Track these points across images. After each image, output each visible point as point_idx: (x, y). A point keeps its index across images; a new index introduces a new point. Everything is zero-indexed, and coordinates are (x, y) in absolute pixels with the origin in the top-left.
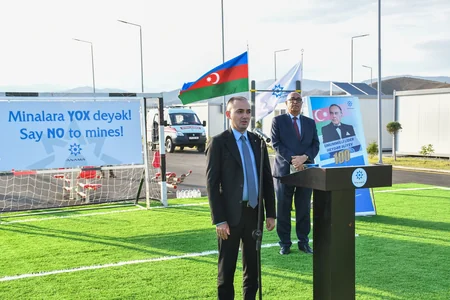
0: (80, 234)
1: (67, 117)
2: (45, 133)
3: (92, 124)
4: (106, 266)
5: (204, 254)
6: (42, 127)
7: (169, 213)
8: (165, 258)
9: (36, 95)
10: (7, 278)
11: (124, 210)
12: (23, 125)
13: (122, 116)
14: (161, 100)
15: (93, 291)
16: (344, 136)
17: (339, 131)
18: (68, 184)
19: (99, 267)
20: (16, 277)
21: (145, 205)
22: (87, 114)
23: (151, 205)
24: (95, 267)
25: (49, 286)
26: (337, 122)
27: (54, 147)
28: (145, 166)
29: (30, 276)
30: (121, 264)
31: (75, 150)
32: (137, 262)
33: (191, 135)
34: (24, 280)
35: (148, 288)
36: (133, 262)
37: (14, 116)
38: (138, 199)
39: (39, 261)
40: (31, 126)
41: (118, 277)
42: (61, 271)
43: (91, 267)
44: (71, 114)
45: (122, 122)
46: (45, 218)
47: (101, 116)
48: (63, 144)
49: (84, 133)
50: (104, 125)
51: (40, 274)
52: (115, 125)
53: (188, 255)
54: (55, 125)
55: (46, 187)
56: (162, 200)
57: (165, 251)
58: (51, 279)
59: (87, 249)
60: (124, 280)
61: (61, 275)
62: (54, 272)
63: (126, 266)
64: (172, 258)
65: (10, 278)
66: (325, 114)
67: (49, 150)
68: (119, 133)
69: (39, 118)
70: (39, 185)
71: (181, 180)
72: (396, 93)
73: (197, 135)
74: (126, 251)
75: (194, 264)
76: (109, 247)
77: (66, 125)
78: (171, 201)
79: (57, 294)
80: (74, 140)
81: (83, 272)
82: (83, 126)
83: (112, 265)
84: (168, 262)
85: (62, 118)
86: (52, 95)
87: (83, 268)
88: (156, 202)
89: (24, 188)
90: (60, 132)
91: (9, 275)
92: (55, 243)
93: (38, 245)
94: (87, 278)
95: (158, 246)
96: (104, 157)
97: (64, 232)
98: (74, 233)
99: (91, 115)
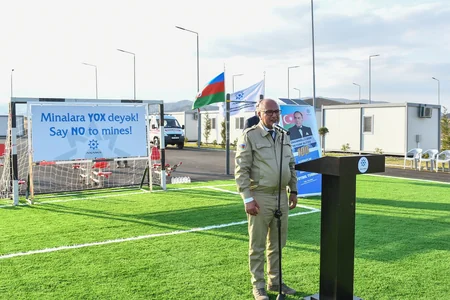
0: (100, 212)
1: (87, 118)
2: (70, 131)
3: (107, 125)
4: (128, 239)
5: (206, 228)
6: (68, 126)
7: (169, 195)
8: (176, 232)
9: (63, 100)
10: (47, 250)
11: (132, 193)
12: (52, 124)
13: (131, 118)
14: (162, 106)
15: (122, 261)
16: (305, 135)
17: (300, 131)
18: (83, 172)
19: (123, 240)
20: (55, 249)
21: (148, 189)
22: (103, 117)
23: (154, 189)
24: (118, 241)
25: (84, 257)
26: (299, 125)
27: (77, 143)
28: (149, 158)
29: (67, 248)
30: (140, 237)
31: (94, 145)
32: (153, 236)
33: (173, 135)
34: (62, 251)
35: (168, 258)
36: (149, 236)
37: (46, 117)
38: (142, 184)
39: (72, 235)
40: (59, 125)
41: (141, 249)
42: (91, 244)
43: (116, 241)
44: (91, 116)
45: (131, 123)
46: (69, 200)
47: (114, 118)
48: (84, 140)
49: (100, 131)
50: (116, 125)
51: (74, 247)
52: (126, 125)
53: (194, 230)
54: (78, 124)
55: (65, 174)
56: (162, 185)
57: (174, 226)
58: (84, 250)
59: (109, 225)
60: (146, 251)
61: (92, 247)
62: (86, 245)
63: (145, 240)
64: (182, 232)
65: (50, 250)
66: (291, 119)
67: (73, 144)
68: (128, 131)
69: (65, 119)
70: (59, 173)
71: (173, 170)
72: (323, 107)
73: (177, 135)
74: (142, 227)
75: (201, 237)
76: (128, 223)
77: (86, 124)
78: (168, 186)
79: (92, 264)
80: (93, 137)
81: (110, 244)
82: (100, 125)
83: (133, 238)
84: (179, 236)
85: (83, 119)
86: (76, 100)
87: (110, 242)
88: (157, 186)
89: (48, 175)
90: (82, 131)
91: (49, 246)
92: (82, 220)
93: (68, 221)
94: (116, 250)
95: (167, 222)
96: (117, 151)
97: (87, 211)
98: (95, 212)
99: (106, 117)
